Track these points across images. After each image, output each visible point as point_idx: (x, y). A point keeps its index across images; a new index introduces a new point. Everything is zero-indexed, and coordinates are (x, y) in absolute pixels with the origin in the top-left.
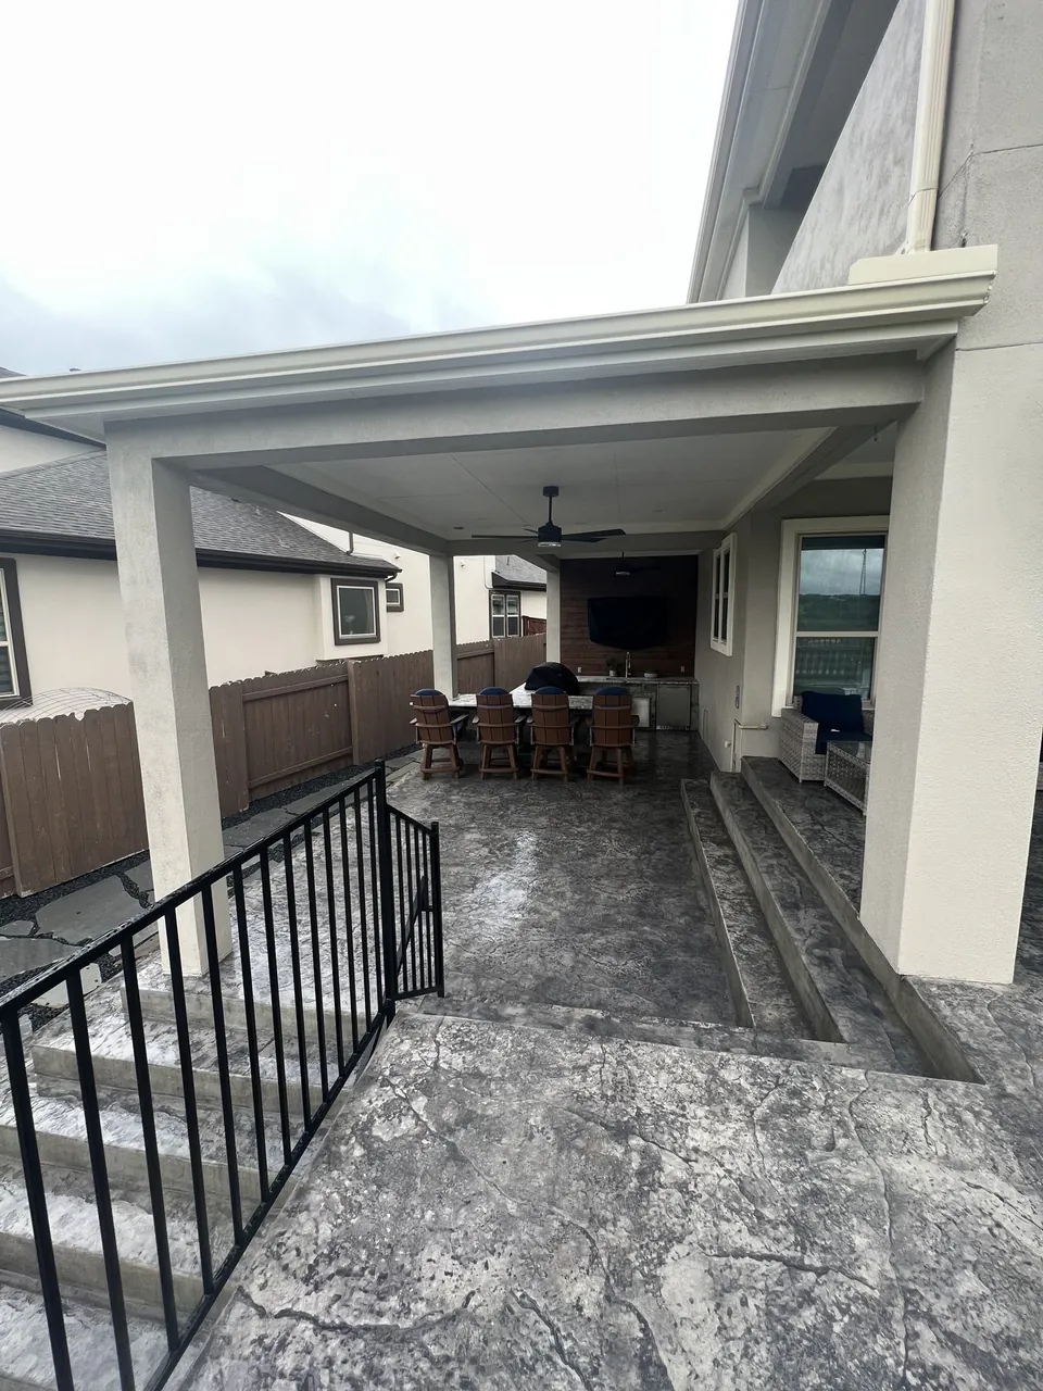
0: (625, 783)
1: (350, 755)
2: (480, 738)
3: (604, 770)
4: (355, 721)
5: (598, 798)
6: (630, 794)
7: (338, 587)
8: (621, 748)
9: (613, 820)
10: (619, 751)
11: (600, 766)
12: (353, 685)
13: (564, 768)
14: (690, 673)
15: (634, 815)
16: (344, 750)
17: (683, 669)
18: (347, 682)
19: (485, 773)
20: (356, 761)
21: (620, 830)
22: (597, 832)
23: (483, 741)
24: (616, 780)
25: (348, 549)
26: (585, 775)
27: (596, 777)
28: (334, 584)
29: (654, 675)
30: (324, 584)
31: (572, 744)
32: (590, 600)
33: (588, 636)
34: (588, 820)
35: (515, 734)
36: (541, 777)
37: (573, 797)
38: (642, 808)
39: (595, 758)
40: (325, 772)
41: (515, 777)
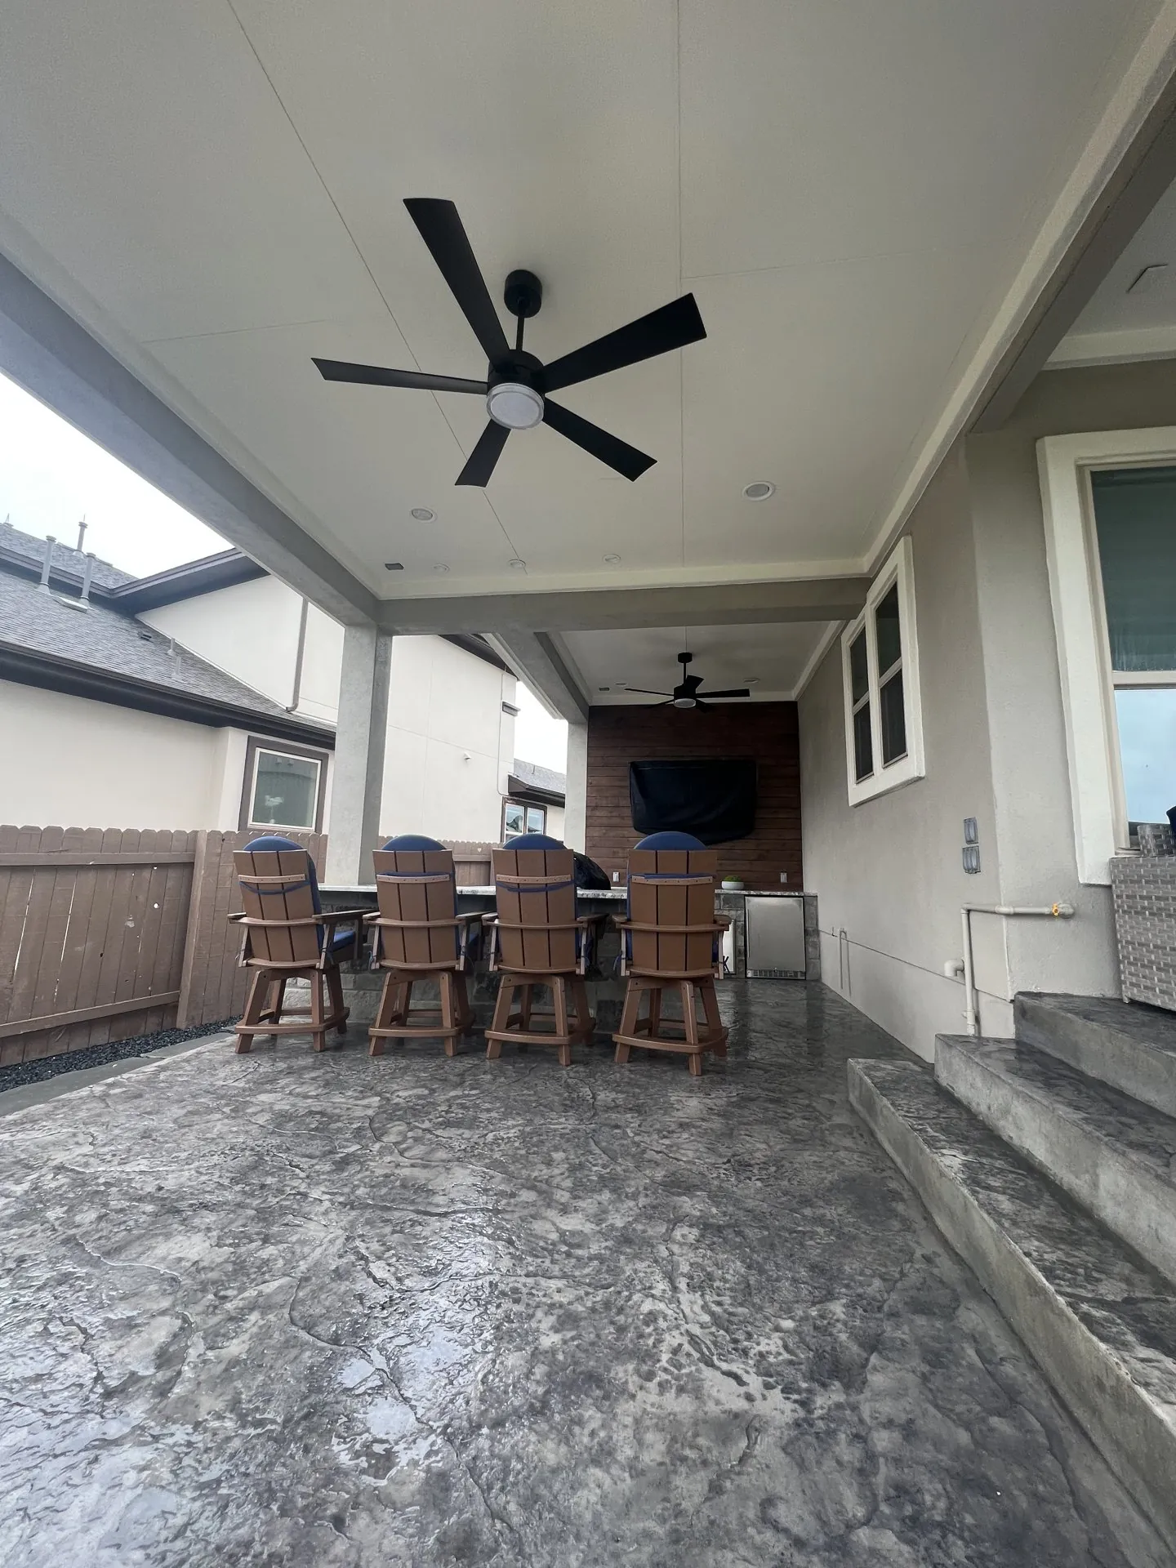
0: (703, 1072)
1: (171, 1008)
2: (381, 955)
3: (652, 1034)
4: (192, 940)
5: (638, 1110)
6: (720, 1098)
7: (258, 750)
8: (693, 980)
9: (677, 1185)
10: (688, 987)
11: (647, 1027)
12: (200, 872)
13: (561, 1028)
14: (795, 884)
15: (741, 1167)
16: (163, 996)
17: (783, 878)
18: (190, 866)
19: (381, 1039)
20: (181, 1022)
21: (706, 1226)
22: (625, 1239)
23: (386, 963)
24: (679, 1062)
25: (290, 705)
26: (608, 1046)
27: (635, 1054)
28: (252, 744)
29: (740, 884)
30: (235, 741)
31: (582, 971)
32: (634, 766)
33: (630, 822)
34: (604, 1182)
35: (459, 947)
36: (510, 1052)
37: (571, 1105)
38: (759, 1144)
39: (634, 1006)
40: (101, 1037)
41: (450, 1052)
